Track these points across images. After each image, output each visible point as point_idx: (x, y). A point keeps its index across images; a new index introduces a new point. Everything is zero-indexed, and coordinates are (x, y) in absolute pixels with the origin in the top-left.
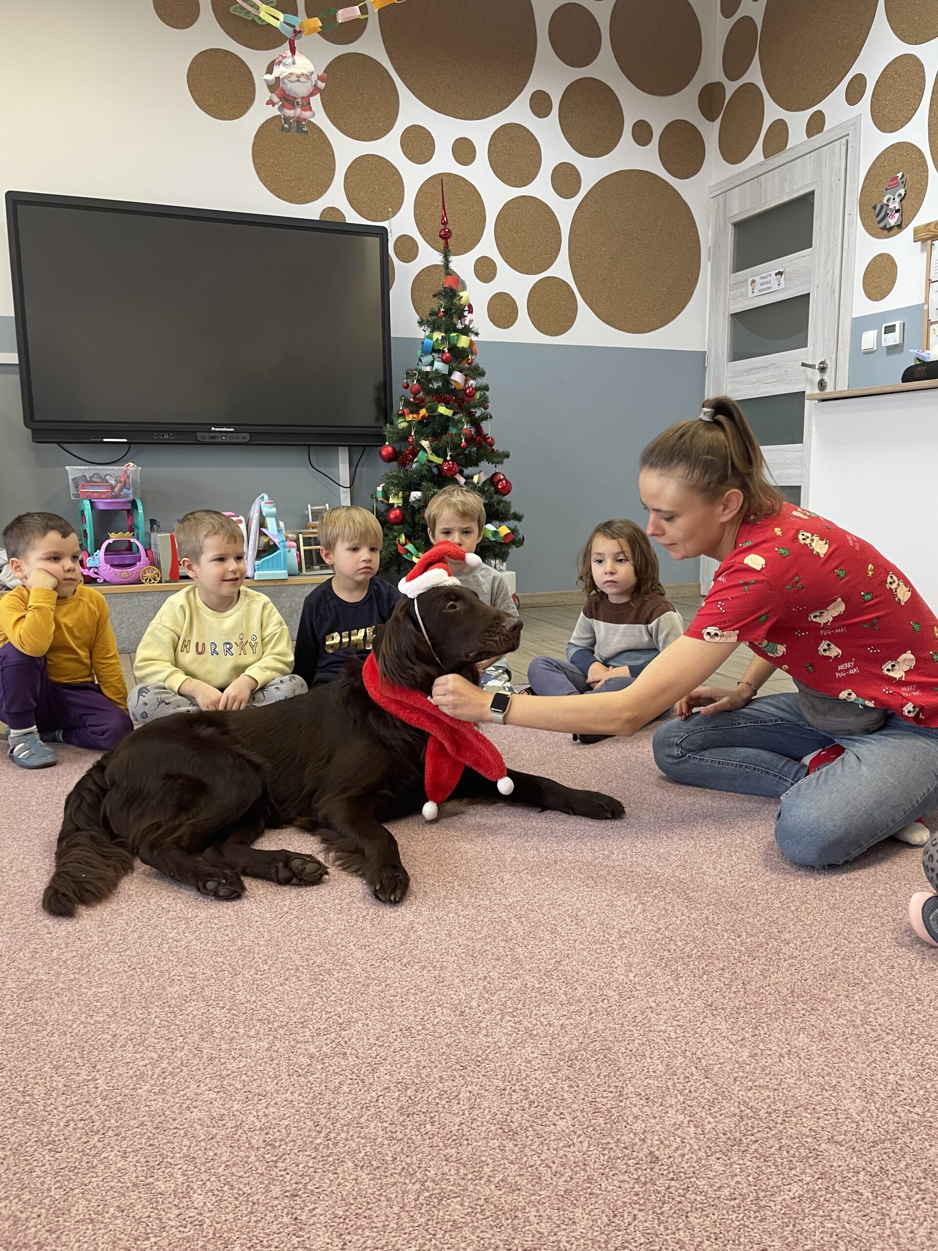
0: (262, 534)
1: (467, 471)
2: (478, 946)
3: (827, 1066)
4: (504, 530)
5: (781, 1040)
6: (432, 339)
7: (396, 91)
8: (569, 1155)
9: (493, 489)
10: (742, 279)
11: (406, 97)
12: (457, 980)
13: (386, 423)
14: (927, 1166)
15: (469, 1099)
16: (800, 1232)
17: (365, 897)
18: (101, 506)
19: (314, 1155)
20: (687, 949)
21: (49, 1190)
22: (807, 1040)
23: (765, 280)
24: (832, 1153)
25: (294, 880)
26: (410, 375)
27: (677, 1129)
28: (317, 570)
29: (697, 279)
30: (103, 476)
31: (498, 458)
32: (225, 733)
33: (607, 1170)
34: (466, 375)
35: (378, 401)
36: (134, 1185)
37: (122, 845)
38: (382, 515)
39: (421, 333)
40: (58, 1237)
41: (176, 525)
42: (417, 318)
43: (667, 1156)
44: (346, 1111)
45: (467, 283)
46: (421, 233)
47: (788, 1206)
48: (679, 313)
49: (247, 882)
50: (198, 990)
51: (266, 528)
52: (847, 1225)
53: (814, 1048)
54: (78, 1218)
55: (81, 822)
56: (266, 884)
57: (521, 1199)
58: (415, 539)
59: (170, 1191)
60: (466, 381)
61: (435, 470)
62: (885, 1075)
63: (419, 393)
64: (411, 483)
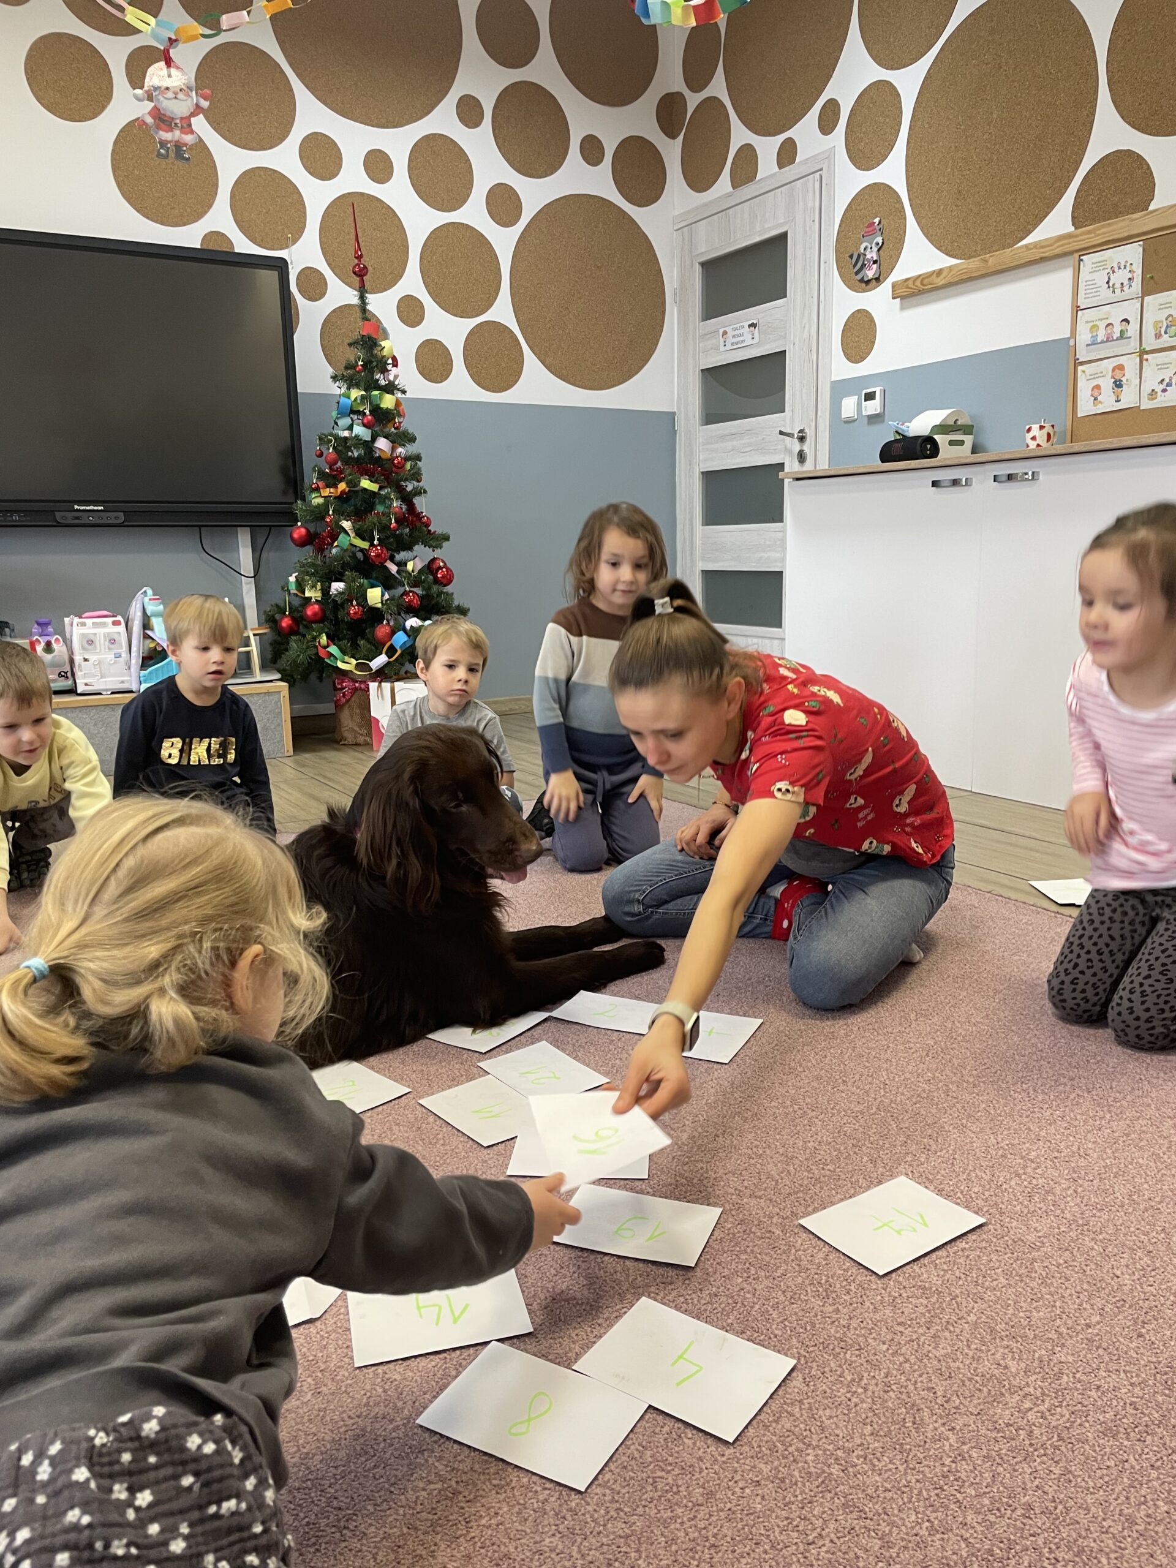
0: (147, 637)
1: (401, 556)
6: (349, 398)
7: (291, 90)
9: (431, 578)
10: (713, 329)
11: (305, 100)
13: (296, 497)
23: (738, 332)
26: (323, 440)
29: (662, 327)
31: (436, 540)
34: (393, 442)
35: (284, 471)
38: (297, 610)
39: (336, 389)
42: (330, 371)
45: (389, 329)
46: (329, 264)
48: (643, 366)
51: (152, 630)
58: (339, 640)
60: (393, 449)
61: (360, 556)
62: (805, 1143)
63: (336, 463)
64: (331, 571)
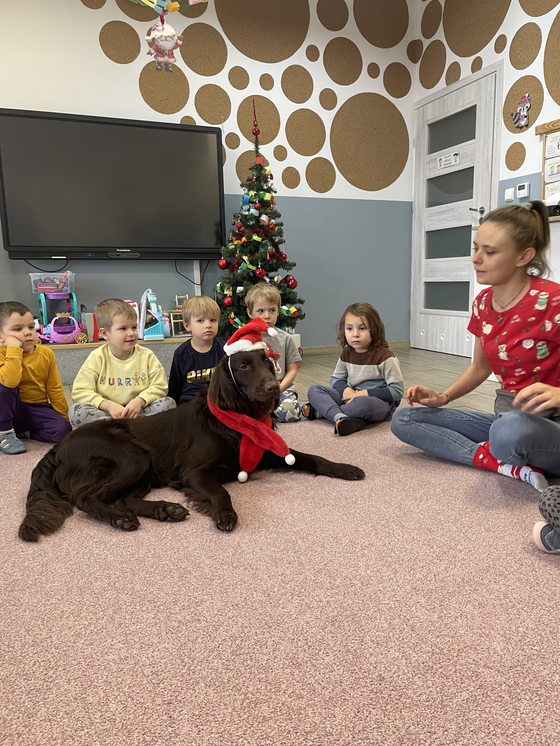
0: (148, 313)
1: (270, 274)
2: (278, 555)
3: (483, 623)
4: (293, 309)
5: (456, 608)
6: (248, 195)
7: (226, 46)
8: (332, 677)
9: (286, 285)
10: (434, 158)
11: (232, 50)
12: (266, 576)
13: (222, 245)
14: (542, 681)
15: (273, 645)
16: (467, 720)
17: (211, 528)
18: (51, 297)
19: (181, 679)
20: (402, 556)
21: (24, 702)
22: (471, 608)
23: (447, 159)
24: (486, 673)
25: (169, 519)
26: (235, 217)
27: (395, 661)
28: (181, 334)
29: (407, 158)
30: (52, 279)
31: (289, 266)
32: (128, 432)
33: (354, 685)
34: (269, 217)
35: (217, 233)
36: (75, 699)
37: (66, 499)
38: (220, 301)
39: (242, 192)
40: (30, 730)
41: (96, 308)
42: (240, 182)
43: (389, 676)
44: (200, 654)
45: (269, 161)
46: (241, 131)
47: (460, 705)
48: (397, 178)
49: (141, 520)
50: (112, 584)
51: (151, 309)
52: (495, 716)
53: (476, 612)
54: (41, 719)
55: (41, 485)
56: (152, 521)
57: (303, 703)
58: (240, 315)
59: (96, 702)
60: (270, 220)
61: (251, 274)
62: (517, 628)
63: (241, 228)
64: (237, 282)
